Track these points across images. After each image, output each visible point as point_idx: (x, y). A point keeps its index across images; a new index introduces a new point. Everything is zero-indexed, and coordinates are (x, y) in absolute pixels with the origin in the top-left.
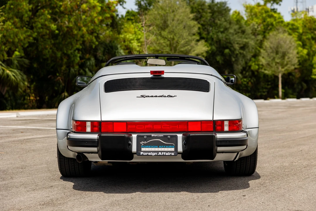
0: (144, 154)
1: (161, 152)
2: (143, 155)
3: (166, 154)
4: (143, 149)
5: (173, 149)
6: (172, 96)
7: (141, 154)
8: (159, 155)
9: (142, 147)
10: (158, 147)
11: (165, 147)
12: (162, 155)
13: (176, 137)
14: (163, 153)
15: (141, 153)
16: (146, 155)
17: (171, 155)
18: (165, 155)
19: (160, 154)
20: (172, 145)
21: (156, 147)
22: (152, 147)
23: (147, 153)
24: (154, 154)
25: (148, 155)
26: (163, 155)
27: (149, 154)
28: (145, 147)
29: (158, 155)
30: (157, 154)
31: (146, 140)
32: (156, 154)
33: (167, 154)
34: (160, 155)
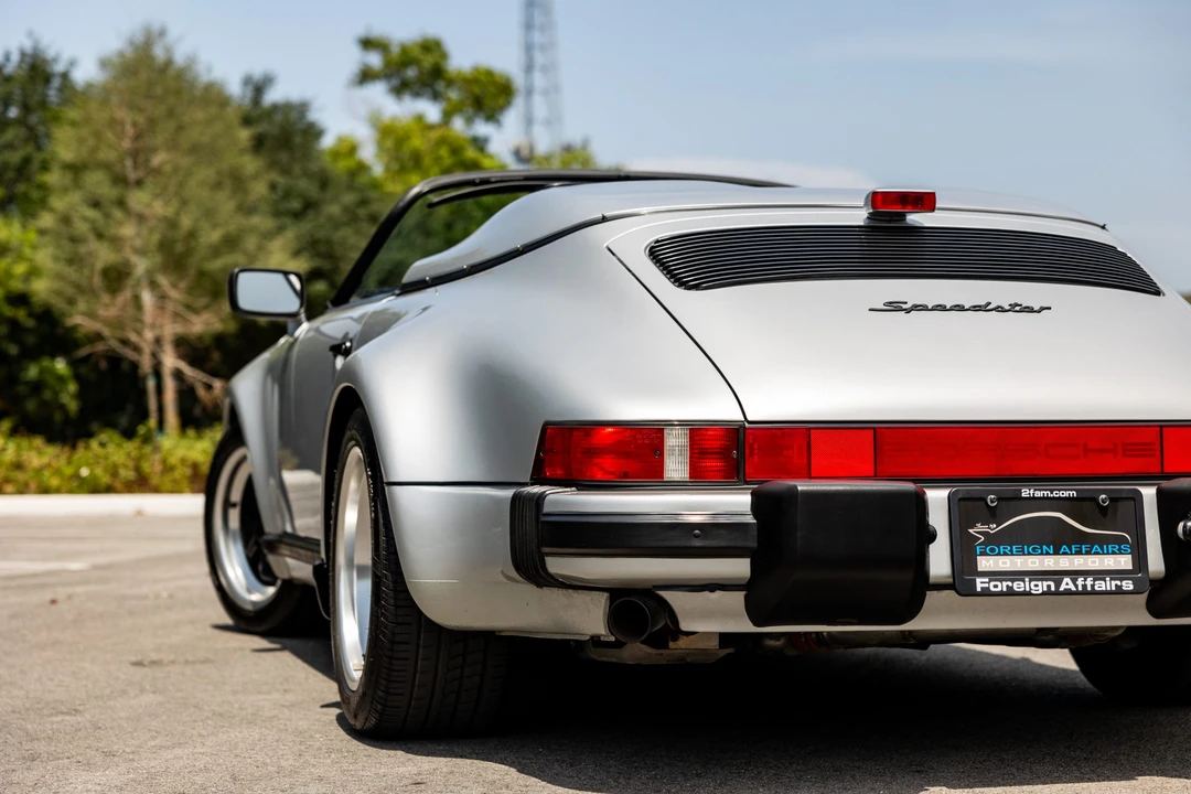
0: (992, 589)
1: (1074, 574)
2: (986, 593)
3: (1096, 588)
4: (985, 563)
5: (1124, 562)
6: (1030, 310)
7: (979, 589)
8: (1062, 589)
9: (983, 554)
10: (1056, 553)
11: (1088, 553)
12: (1077, 593)
13: (1137, 499)
14: (1080, 582)
15: (978, 580)
16: (1001, 594)
17: (1119, 591)
18: (1094, 592)
19: (1067, 583)
20: (1121, 540)
21: (1048, 554)
22: (1029, 554)
23: (1005, 584)
24: (1042, 586)
25: (1010, 593)
26: (1085, 592)
27: (1018, 586)
28: (992, 550)
29: (1057, 593)
30: (1053, 589)
31: (993, 515)
32: (1049, 586)
33: (1101, 586)
34: (1068, 592)
